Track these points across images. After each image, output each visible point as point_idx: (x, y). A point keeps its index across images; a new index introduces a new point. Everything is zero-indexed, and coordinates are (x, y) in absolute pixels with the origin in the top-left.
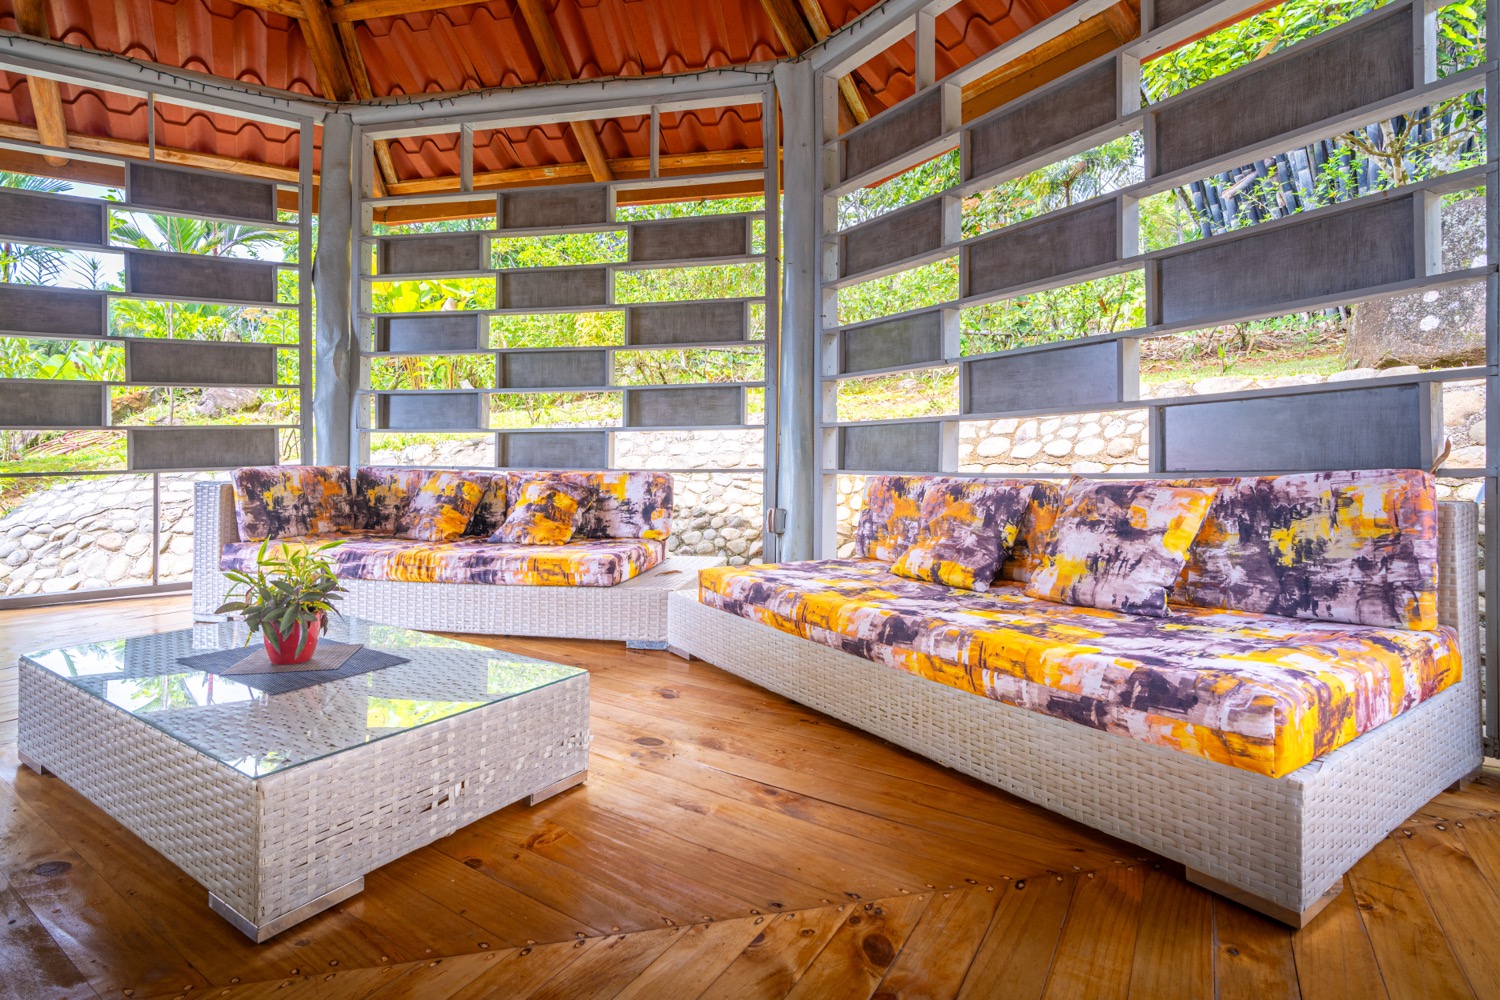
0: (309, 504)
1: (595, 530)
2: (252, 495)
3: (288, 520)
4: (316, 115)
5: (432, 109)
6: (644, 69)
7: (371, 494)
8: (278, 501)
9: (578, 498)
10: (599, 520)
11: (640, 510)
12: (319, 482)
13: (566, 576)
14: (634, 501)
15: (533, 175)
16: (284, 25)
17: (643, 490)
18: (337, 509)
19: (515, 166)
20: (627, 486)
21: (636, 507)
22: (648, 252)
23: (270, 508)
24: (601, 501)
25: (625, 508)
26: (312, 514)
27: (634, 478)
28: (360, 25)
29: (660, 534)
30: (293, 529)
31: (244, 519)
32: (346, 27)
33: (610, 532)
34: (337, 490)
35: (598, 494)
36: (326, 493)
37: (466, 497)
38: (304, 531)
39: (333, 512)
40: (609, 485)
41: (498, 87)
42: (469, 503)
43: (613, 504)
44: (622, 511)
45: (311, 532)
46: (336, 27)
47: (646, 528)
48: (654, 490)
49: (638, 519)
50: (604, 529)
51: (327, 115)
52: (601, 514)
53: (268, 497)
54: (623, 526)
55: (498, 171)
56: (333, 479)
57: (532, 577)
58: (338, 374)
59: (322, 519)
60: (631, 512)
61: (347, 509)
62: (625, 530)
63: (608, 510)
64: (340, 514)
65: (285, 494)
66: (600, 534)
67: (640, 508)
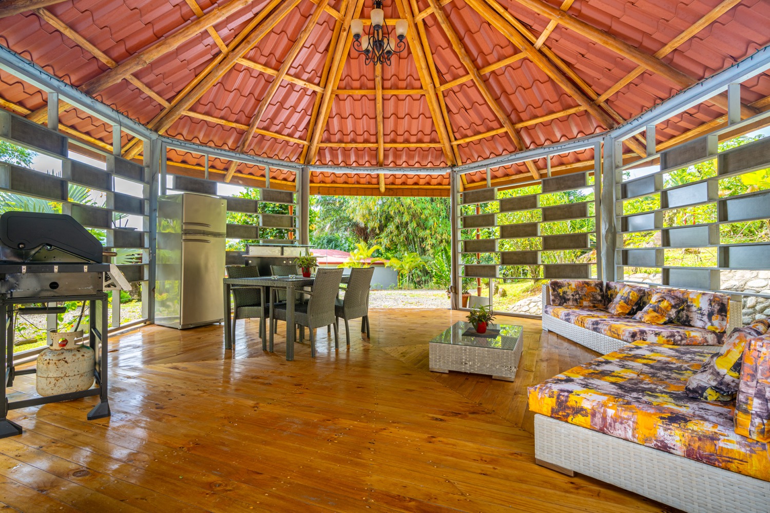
0: (579, 294)
1: (685, 321)
2: (554, 290)
3: (569, 300)
4: (600, 140)
5: (635, 123)
6: (735, 59)
7: (609, 293)
8: (564, 293)
9: (673, 304)
10: (687, 316)
11: (706, 314)
12: (585, 286)
13: (618, 335)
14: (703, 308)
15: (712, 124)
16: (584, 113)
17: (708, 303)
18: (593, 297)
19: (703, 123)
20: (700, 300)
21: (705, 312)
22: (731, 167)
23: (561, 295)
24: (689, 306)
25: (699, 312)
26: (580, 298)
27: (704, 297)
28: (607, 101)
29: (717, 329)
30: (571, 303)
31: (552, 298)
32: (603, 105)
33: (692, 323)
34: (594, 290)
35: (687, 303)
36: (588, 291)
37: (631, 298)
38: (576, 304)
39: (591, 298)
40: (692, 299)
41: (670, 97)
42: (631, 300)
43: (694, 309)
44: (698, 313)
45: (579, 305)
46: (599, 106)
47: (709, 324)
48: (713, 304)
49: (705, 318)
50: (689, 321)
51: (604, 138)
52: (689, 314)
53: (560, 291)
54: (698, 321)
55: (695, 128)
56: (592, 286)
57: (609, 333)
58: (607, 242)
59: (585, 301)
60: (702, 314)
61: (600, 298)
62: (699, 324)
63: (691, 312)
64: (595, 299)
65: (568, 290)
66: (687, 323)
67: (706, 313)
